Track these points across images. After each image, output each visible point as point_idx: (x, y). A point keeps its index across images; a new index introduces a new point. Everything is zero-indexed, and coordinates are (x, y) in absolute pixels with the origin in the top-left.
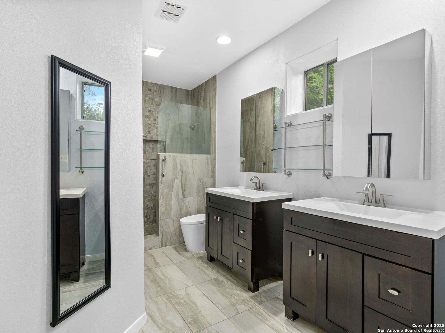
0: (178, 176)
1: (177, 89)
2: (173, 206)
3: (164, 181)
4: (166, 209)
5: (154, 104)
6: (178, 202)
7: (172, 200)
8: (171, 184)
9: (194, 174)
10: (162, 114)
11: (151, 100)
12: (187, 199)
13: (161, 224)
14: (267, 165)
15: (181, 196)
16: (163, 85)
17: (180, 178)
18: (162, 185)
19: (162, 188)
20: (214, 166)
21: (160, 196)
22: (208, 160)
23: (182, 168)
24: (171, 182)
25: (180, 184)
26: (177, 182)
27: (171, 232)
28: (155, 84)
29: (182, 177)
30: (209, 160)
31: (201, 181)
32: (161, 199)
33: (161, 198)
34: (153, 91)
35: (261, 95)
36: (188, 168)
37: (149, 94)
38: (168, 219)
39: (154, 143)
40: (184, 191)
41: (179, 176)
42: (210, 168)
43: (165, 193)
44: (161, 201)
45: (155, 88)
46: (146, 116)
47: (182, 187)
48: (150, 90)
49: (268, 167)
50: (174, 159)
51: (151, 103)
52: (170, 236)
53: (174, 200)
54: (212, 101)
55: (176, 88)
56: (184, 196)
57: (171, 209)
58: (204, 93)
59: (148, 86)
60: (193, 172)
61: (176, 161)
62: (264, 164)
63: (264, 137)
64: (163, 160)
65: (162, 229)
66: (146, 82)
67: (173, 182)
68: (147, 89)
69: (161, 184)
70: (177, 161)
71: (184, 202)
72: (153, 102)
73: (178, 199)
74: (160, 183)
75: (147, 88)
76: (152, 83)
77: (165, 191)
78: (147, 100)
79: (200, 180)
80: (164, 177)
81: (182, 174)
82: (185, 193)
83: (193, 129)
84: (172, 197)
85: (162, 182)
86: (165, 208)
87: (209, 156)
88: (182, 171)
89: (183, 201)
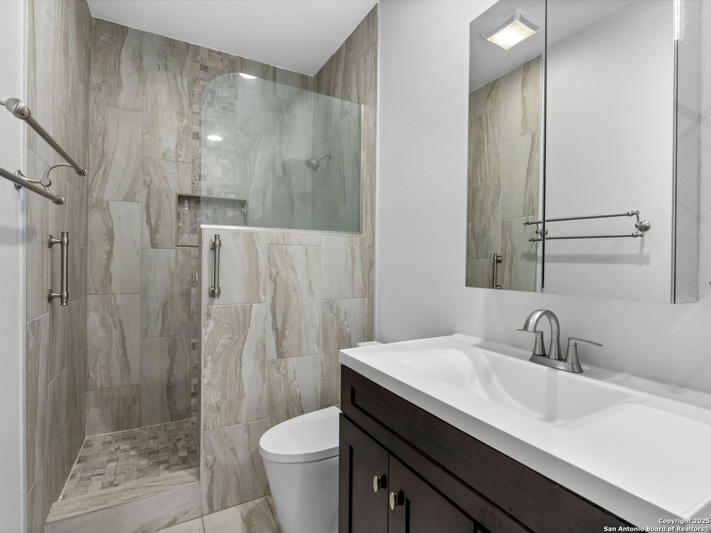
0: (262, 296)
1: (278, 72)
2: (246, 385)
3: (218, 310)
4: (224, 397)
5: (216, 104)
6: (263, 372)
7: (243, 368)
8: (241, 318)
9: (311, 289)
10: (239, 132)
11: (209, 95)
12: (291, 362)
13: (208, 443)
14: (507, 264)
15: (272, 353)
16: (242, 58)
17: (269, 299)
18: (212, 324)
19: (212, 332)
20: (370, 265)
21: (205, 358)
22: (352, 248)
23: (274, 270)
24: (241, 313)
25: (270, 319)
26: (260, 312)
27: (239, 464)
28: (219, 53)
29: (274, 298)
30: (357, 247)
31: (331, 309)
32: (206, 366)
33: (209, 364)
34: (213, 73)
35: (493, 88)
36: (295, 272)
37: (203, 80)
38: (229, 424)
39: (218, 207)
40: (280, 337)
41: (265, 294)
42: (358, 272)
43: (219, 349)
44: (206, 372)
45: (220, 66)
46: (194, 134)
47: (275, 328)
48: (205, 68)
49: (510, 270)
50: (251, 242)
51: (208, 103)
52: (237, 478)
53: (249, 368)
54: (366, 84)
55: (275, 68)
56: (281, 355)
57: (241, 395)
58: (344, 72)
59: (199, 59)
60: (310, 283)
61: (257, 251)
62: (499, 261)
63: (498, 193)
64: (214, 247)
65: (210, 457)
66: (194, 46)
67: (247, 312)
68: (198, 66)
69: (208, 319)
70: (259, 250)
71: (282, 370)
72: (213, 99)
73: (264, 362)
74: (203, 317)
75: (197, 62)
76: (209, 50)
77: (222, 341)
78: (196, 94)
79: (330, 305)
80: (217, 300)
81: (275, 290)
82: (283, 345)
83: (315, 168)
84: (243, 358)
85: (209, 315)
86: (220, 393)
87: (356, 238)
88: (274, 280)
89: (278, 369)
